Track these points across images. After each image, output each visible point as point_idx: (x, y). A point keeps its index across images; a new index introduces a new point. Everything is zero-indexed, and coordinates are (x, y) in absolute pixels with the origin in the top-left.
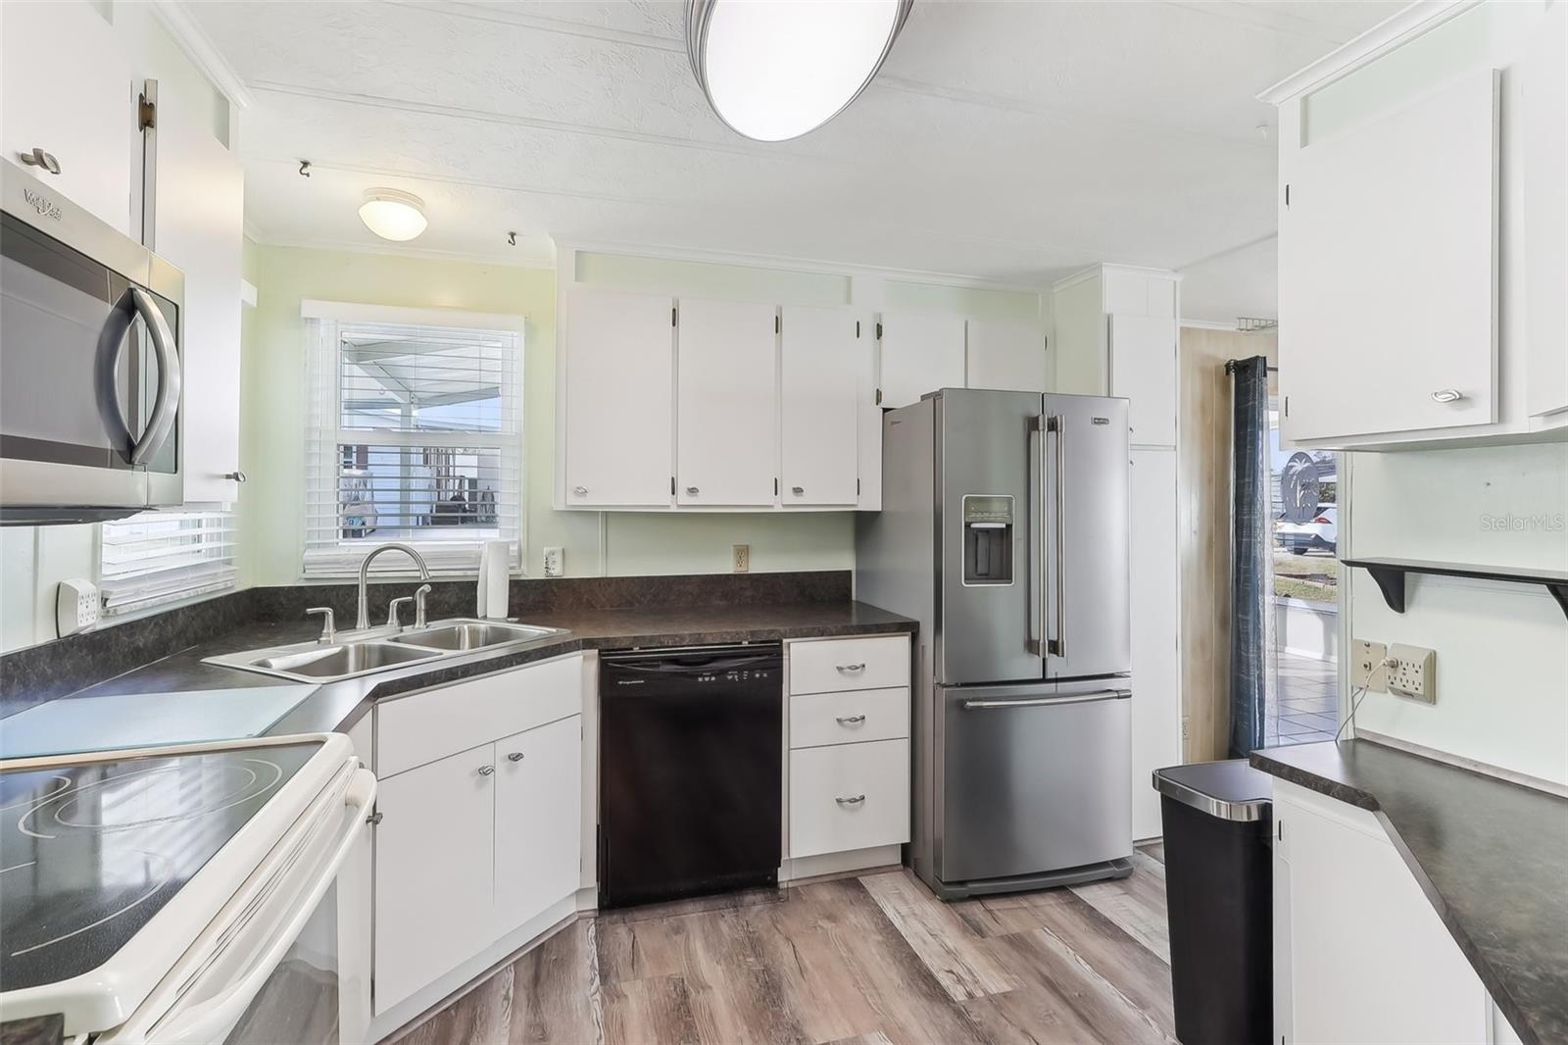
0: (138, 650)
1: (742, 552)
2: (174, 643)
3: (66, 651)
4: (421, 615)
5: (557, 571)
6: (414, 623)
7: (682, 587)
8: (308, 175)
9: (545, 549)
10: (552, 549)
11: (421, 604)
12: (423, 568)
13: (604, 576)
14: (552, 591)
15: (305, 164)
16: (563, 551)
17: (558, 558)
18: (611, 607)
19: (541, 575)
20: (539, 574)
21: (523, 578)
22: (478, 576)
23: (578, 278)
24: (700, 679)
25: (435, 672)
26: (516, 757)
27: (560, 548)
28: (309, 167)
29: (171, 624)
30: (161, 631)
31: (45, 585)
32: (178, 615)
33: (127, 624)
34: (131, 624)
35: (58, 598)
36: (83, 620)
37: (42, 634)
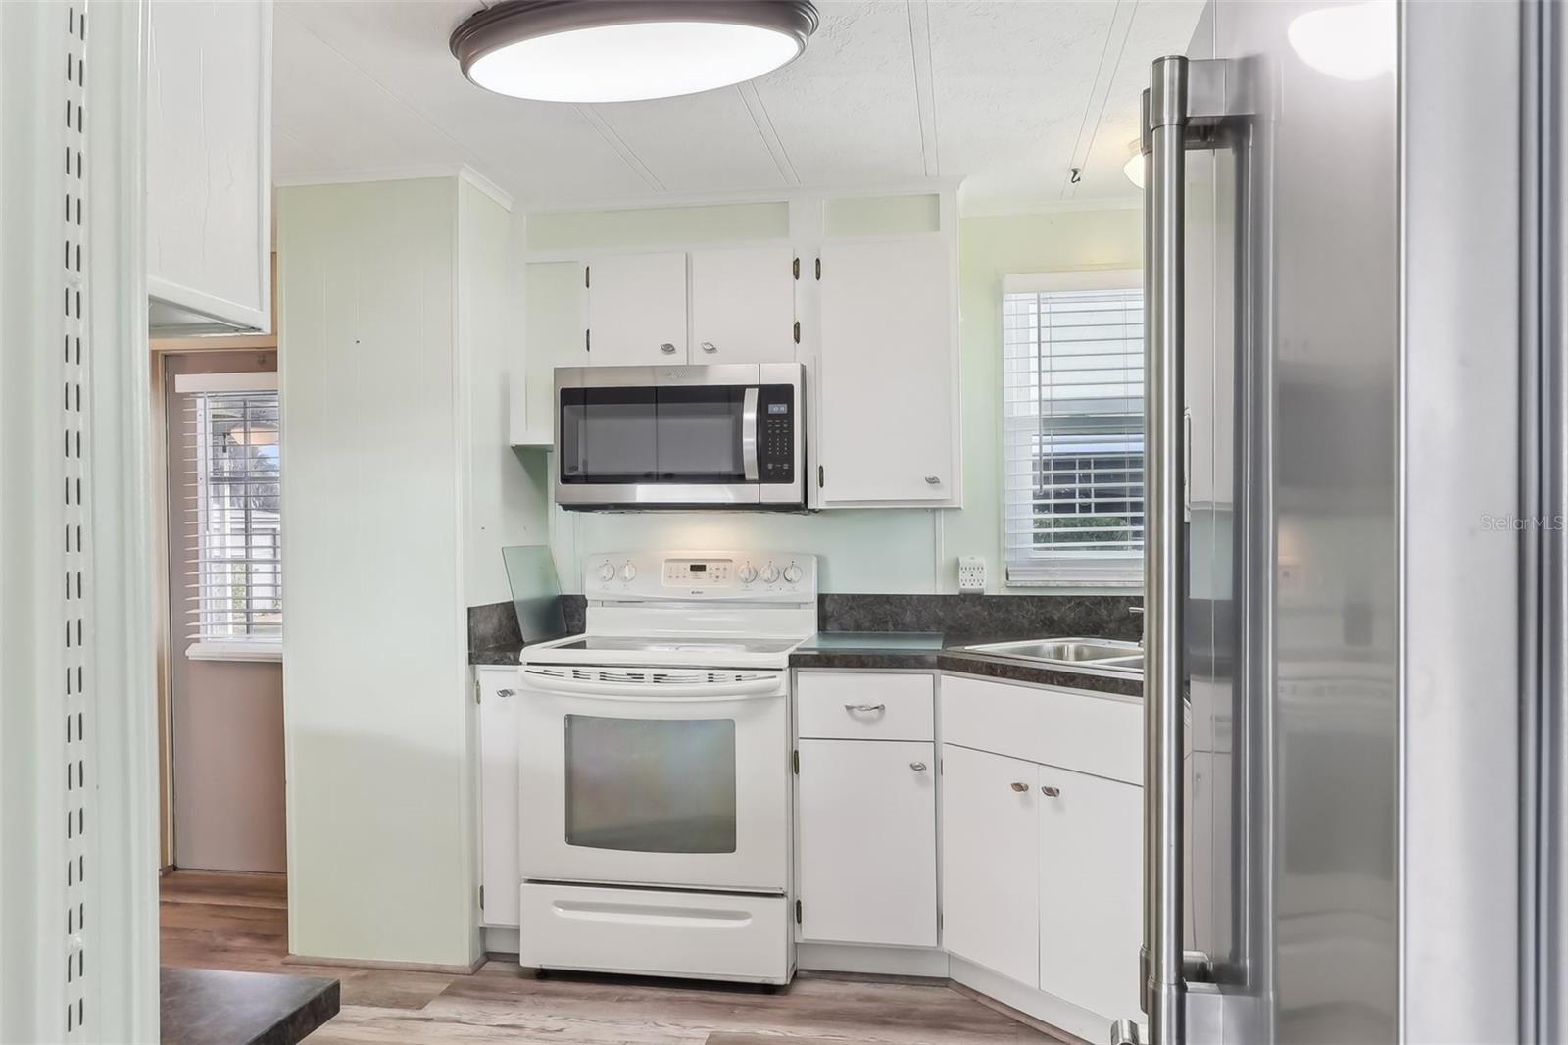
0: (1052, 620)
3: (958, 603)
8: (1080, 179)
29: (1105, 608)
30: (1089, 612)
31: (943, 558)
32: (1119, 602)
33: (1035, 597)
34: (1040, 598)
35: (956, 567)
36: (968, 584)
37: (942, 589)
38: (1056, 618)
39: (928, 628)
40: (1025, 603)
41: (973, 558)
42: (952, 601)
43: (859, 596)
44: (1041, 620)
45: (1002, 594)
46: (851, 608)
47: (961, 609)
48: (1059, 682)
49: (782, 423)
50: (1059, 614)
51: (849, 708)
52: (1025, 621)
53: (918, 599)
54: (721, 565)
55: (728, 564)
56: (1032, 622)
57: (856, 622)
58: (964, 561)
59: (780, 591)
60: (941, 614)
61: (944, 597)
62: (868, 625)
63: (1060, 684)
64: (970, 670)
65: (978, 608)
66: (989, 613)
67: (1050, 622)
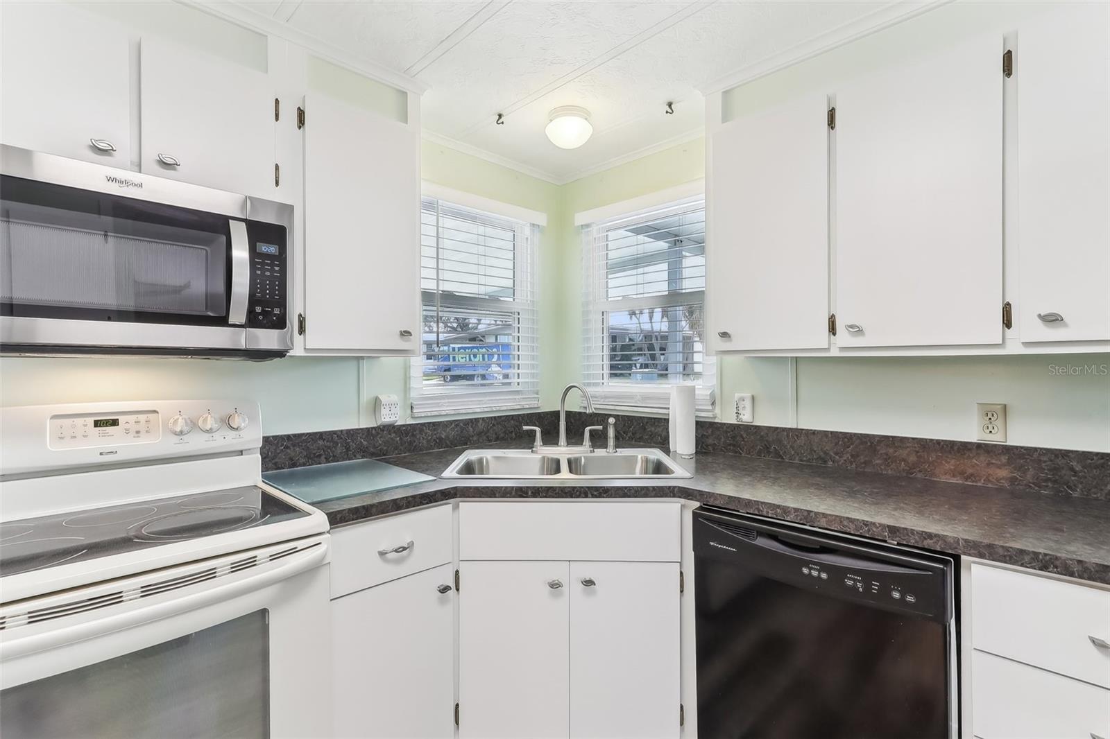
0: (441, 439)
1: (997, 413)
2: (475, 438)
3: (378, 433)
4: (611, 442)
5: (746, 418)
6: (606, 448)
7: (891, 451)
8: (502, 123)
9: (736, 394)
10: (743, 395)
11: (611, 432)
12: (589, 404)
13: (795, 426)
14: (742, 436)
15: (500, 116)
16: (753, 398)
17: (748, 404)
18: (801, 461)
19: (732, 420)
20: (730, 419)
21: (716, 421)
22: (669, 414)
23: (725, 119)
24: (805, 571)
25: (506, 487)
26: (589, 583)
27: (748, 395)
28: (503, 118)
29: (472, 427)
30: (462, 429)
31: (366, 396)
32: (479, 422)
33: (430, 423)
34: (434, 424)
35: (376, 404)
36: (386, 417)
37: (366, 423)
38: (443, 436)
39: (355, 456)
40: (425, 428)
41: (389, 397)
42: (374, 432)
43: (295, 435)
44: (434, 440)
45: (408, 423)
46: (287, 447)
47: (380, 438)
48: (592, 495)
49: (272, 265)
50: (445, 434)
51: (382, 554)
52: (424, 442)
53: (347, 433)
54: (142, 418)
55: (151, 416)
56: (428, 441)
57: (291, 459)
58: (384, 398)
59: (224, 440)
60: (365, 443)
61: (368, 429)
62: (302, 460)
63: (594, 496)
64: (497, 495)
65: (393, 435)
66: (401, 439)
67: (440, 441)
